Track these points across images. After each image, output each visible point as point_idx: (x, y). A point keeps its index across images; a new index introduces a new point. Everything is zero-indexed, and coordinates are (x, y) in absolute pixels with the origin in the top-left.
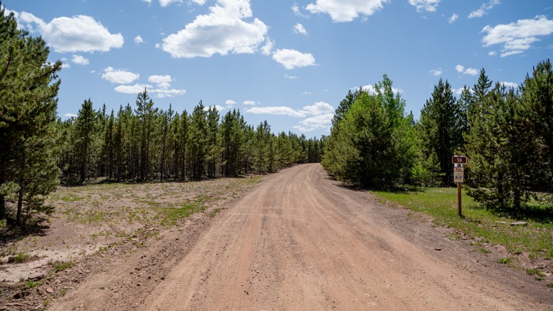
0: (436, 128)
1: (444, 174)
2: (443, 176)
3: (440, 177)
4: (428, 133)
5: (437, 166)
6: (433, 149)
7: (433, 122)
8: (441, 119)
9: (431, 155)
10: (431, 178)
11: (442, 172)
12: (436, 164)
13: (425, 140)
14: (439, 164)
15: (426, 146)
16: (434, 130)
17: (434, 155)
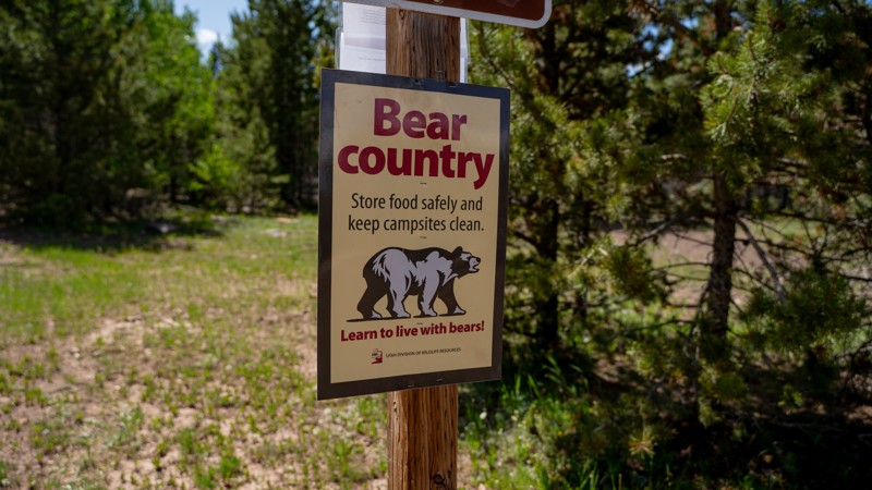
0: (267, 58)
1: (284, 179)
2: (282, 185)
3: (274, 186)
4: (246, 70)
5: (265, 157)
6: (256, 110)
7: (259, 44)
8: (279, 37)
9: (251, 126)
10: (249, 189)
11: (281, 171)
12: (263, 151)
13: (239, 89)
14: (272, 150)
15: (242, 104)
16: (261, 63)
17: (258, 127)
